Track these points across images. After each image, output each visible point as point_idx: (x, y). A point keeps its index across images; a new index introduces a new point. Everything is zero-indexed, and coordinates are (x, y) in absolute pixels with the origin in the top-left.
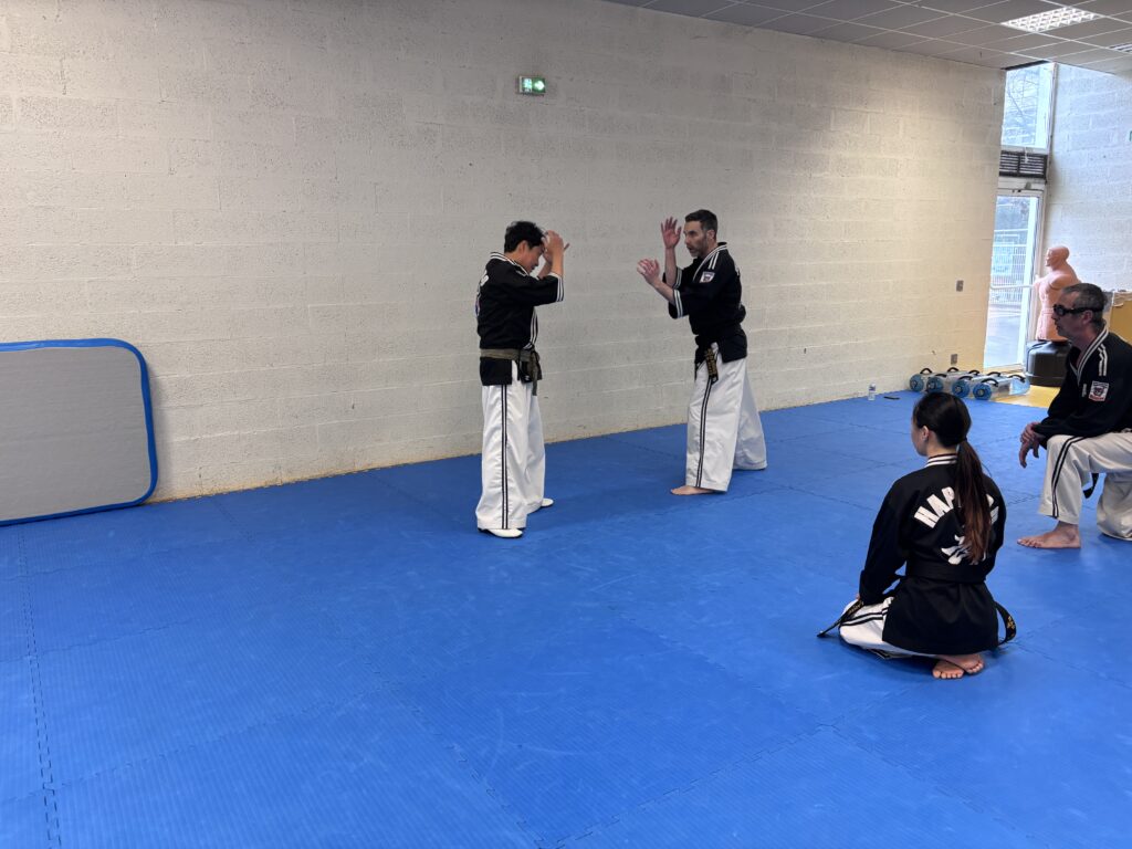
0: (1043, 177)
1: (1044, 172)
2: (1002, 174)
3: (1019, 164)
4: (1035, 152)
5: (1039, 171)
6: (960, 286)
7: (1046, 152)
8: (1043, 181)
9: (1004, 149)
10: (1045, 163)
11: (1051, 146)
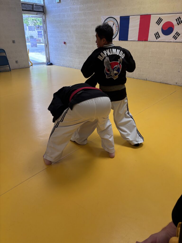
0: (43, 12)
1: (43, 10)
2: (23, 10)
3: (33, 8)
4: (38, 4)
5: (42, 10)
6: (14, 42)
7: (43, 5)
8: (43, 13)
9: (22, 2)
10: (43, 8)
11: (44, 3)
